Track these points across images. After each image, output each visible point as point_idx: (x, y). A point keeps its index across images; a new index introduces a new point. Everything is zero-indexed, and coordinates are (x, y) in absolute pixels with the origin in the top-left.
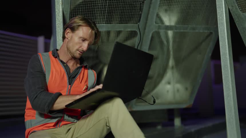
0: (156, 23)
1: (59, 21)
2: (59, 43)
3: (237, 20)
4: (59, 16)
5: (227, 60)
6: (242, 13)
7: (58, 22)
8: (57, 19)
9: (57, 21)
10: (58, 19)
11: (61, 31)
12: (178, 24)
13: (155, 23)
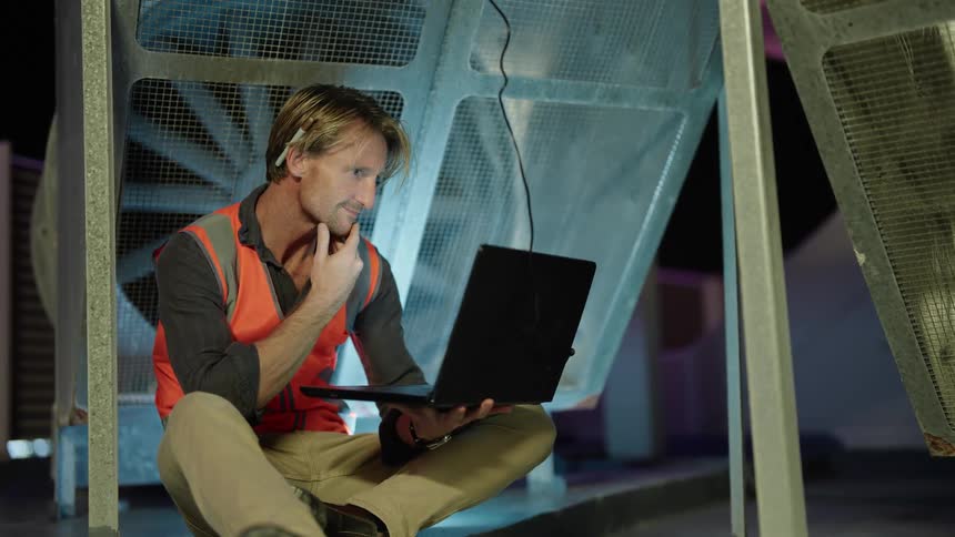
0: (473, 67)
1: (95, 34)
2: (92, 121)
3: (787, 39)
4: (93, 13)
5: (756, 184)
6: (809, 13)
7: (90, 38)
8: (84, 26)
9: (84, 35)
10: (88, 24)
11: (101, 73)
12: (557, 76)
13: (469, 66)
